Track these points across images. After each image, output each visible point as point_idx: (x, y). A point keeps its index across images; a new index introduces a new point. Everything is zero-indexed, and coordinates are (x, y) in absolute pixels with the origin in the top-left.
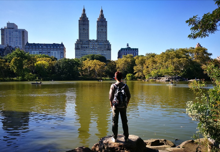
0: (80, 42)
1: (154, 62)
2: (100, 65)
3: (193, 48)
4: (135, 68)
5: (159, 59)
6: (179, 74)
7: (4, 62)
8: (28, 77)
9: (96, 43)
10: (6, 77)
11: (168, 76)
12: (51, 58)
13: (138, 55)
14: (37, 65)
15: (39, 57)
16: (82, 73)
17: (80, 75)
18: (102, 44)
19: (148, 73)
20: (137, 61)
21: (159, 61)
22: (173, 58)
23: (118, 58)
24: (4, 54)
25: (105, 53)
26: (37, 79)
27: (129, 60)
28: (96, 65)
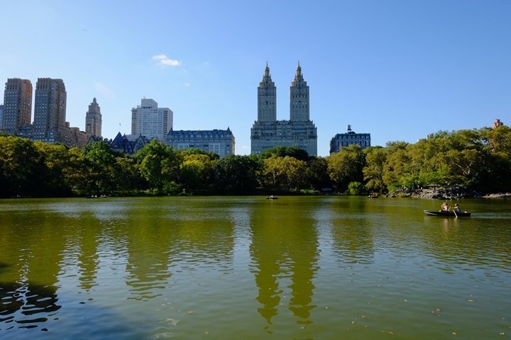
0: (260, 125)
1: (406, 159)
2: (295, 166)
3: (491, 129)
4: (365, 171)
5: (416, 153)
6: (461, 181)
7: (132, 163)
8: (168, 188)
9: (289, 127)
10: (133, 188)
11: (437, 186)
12: (209, 155)
13: (370, 145)
14: (185, 168)
15: (187, 153)
16: (262, 181)
17: (259, 185)
18: (300, 127)
19: (394, 181)
20: (369, 158)
21: (416, 157)
22: (445, 150)
23: (331, 152)
24: (135, 150)
25: (305, 144)
26: (184, 192)
27: (354, 155)
28: (288, 165)
